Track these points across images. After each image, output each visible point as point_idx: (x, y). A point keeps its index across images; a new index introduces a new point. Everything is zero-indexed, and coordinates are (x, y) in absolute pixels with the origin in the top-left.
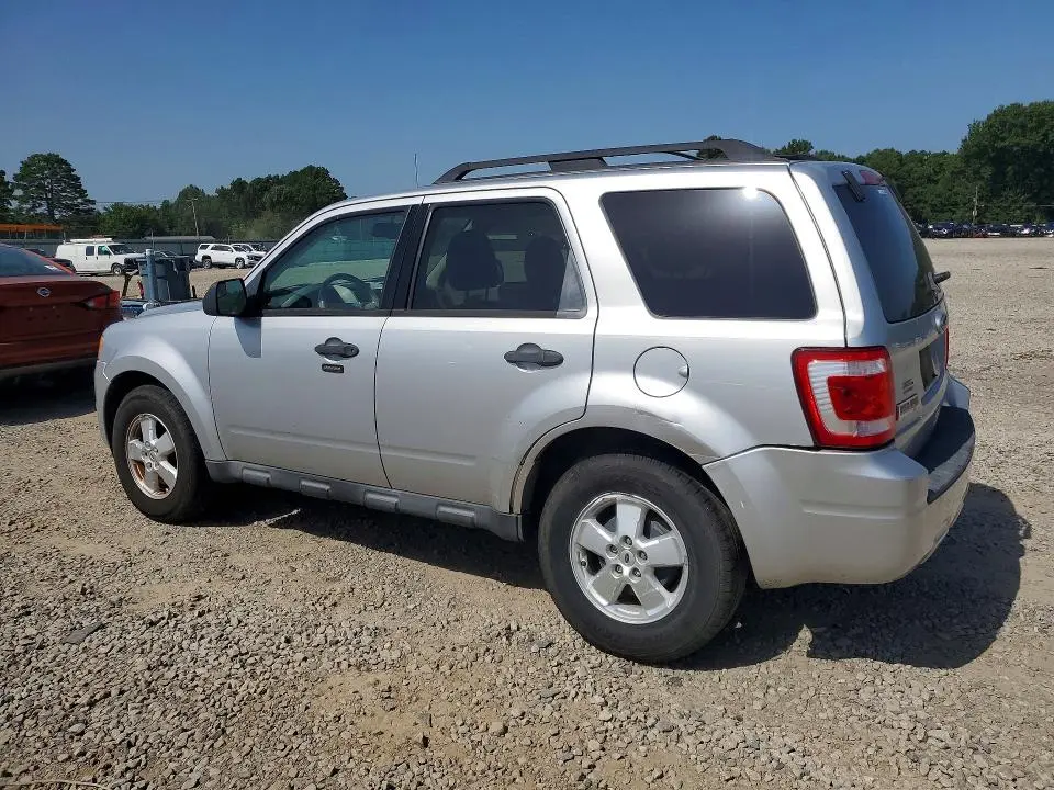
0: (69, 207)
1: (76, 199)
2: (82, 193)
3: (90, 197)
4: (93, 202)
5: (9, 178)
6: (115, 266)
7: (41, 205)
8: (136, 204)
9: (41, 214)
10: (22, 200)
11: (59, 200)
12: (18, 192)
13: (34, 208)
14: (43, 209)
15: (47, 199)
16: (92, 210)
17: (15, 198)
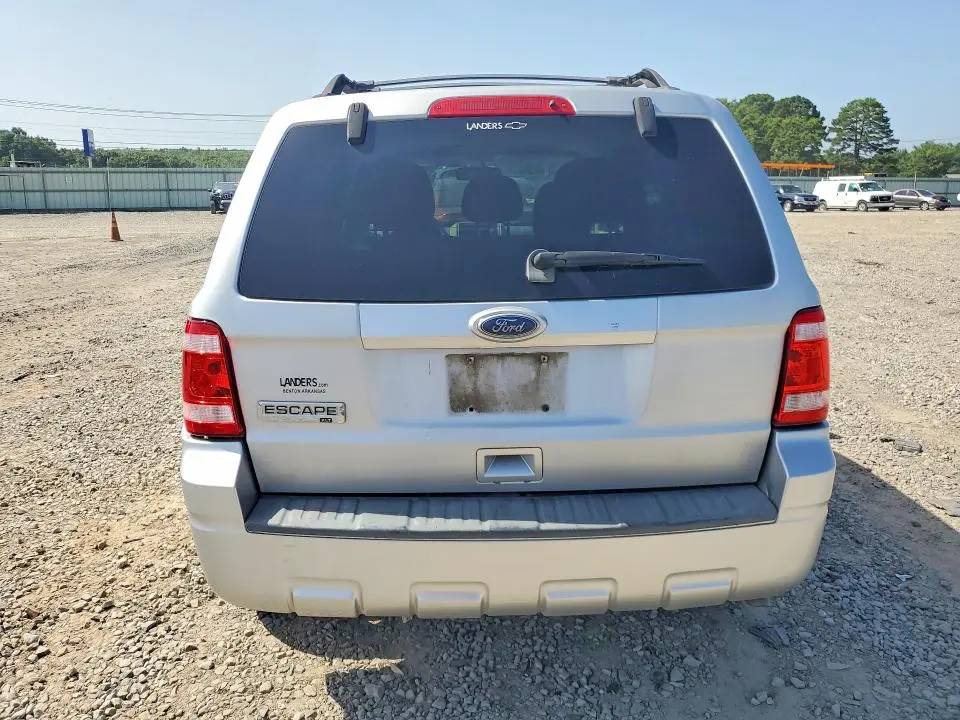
0: (874, 147)
1: (881, 139)
2: (888, 132)
3: (895, 137)
4: (897, 142)
5: (827, 123)
6: (861, 202)
7: (849, 146)
8: (946, 142)
9: (848, 154)
10: (835, 142)
11: (867, 141)
12: (833, 135)
13: (843, 148)
14: (850, 150)
15: (856, 140)
16: (895, 149)
17: (829, 140)
